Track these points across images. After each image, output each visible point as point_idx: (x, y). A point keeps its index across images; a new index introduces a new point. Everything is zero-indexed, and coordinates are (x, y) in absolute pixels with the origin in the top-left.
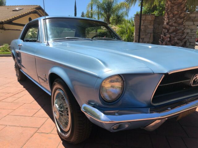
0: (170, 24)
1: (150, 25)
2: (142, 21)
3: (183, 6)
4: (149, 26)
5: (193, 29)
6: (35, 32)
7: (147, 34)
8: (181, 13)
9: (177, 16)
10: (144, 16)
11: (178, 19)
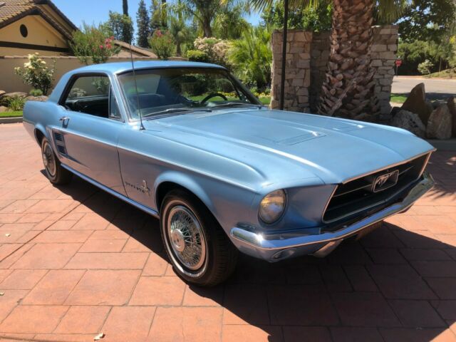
0: (343, 52)
1: (304, 52)
2: (288, 45)
3: (366, 16)
4: (302, 55)
5: (387, 60)
6: (40, 62)
7: (299, 72)
8: (363, 31)
9: (355, 37)
10: (292, 34)
11: (357, 43)
